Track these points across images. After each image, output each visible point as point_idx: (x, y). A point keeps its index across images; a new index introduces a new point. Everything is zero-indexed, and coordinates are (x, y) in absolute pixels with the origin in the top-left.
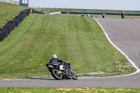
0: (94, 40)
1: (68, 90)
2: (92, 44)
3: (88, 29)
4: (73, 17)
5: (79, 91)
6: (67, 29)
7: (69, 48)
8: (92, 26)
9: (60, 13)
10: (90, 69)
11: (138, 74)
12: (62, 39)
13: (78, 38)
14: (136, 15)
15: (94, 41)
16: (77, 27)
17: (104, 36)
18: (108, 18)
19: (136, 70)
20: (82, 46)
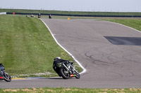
0: (40, 40)
1: (15, 90)
2: (39, 44)
3: (35, 29)
4: (20, 18)
5: (26, 92)
6: (13, 30)
7: (15, 49)
8: (39, 26)
9: (5, 13)
10: (37, 70)
11: (84, 74)
12: (8, 40)
13: (24, 39)
14: (82, 16)
15: (40, 42)
16: (23, 28)
17: (50, 36)
18: (54, 19)
19: (82, 70)
20: (28, 47)
